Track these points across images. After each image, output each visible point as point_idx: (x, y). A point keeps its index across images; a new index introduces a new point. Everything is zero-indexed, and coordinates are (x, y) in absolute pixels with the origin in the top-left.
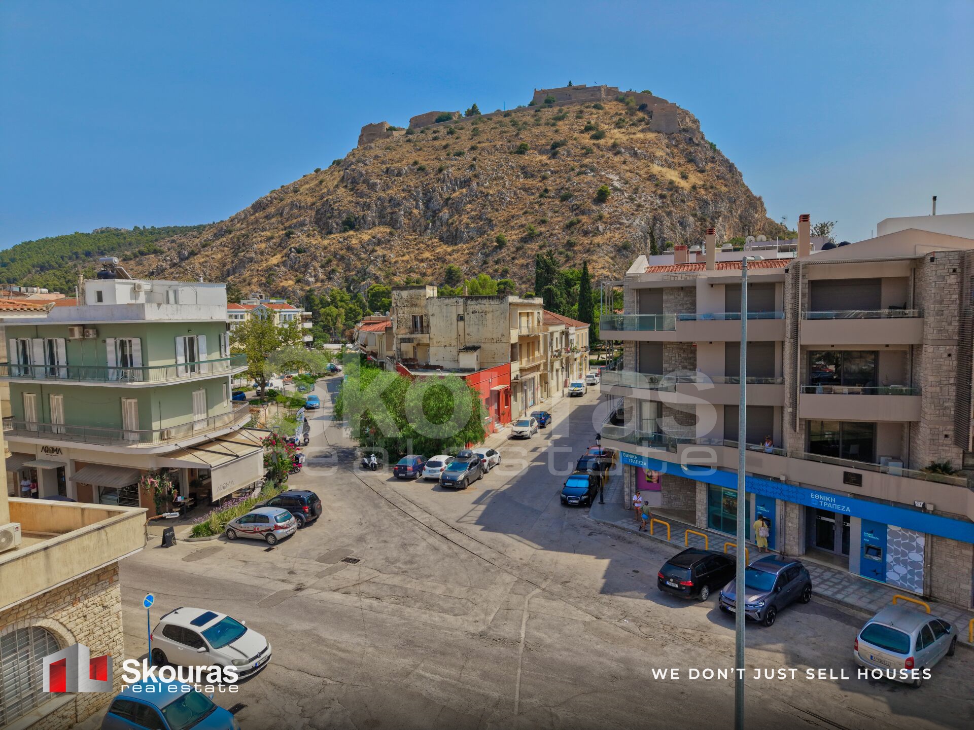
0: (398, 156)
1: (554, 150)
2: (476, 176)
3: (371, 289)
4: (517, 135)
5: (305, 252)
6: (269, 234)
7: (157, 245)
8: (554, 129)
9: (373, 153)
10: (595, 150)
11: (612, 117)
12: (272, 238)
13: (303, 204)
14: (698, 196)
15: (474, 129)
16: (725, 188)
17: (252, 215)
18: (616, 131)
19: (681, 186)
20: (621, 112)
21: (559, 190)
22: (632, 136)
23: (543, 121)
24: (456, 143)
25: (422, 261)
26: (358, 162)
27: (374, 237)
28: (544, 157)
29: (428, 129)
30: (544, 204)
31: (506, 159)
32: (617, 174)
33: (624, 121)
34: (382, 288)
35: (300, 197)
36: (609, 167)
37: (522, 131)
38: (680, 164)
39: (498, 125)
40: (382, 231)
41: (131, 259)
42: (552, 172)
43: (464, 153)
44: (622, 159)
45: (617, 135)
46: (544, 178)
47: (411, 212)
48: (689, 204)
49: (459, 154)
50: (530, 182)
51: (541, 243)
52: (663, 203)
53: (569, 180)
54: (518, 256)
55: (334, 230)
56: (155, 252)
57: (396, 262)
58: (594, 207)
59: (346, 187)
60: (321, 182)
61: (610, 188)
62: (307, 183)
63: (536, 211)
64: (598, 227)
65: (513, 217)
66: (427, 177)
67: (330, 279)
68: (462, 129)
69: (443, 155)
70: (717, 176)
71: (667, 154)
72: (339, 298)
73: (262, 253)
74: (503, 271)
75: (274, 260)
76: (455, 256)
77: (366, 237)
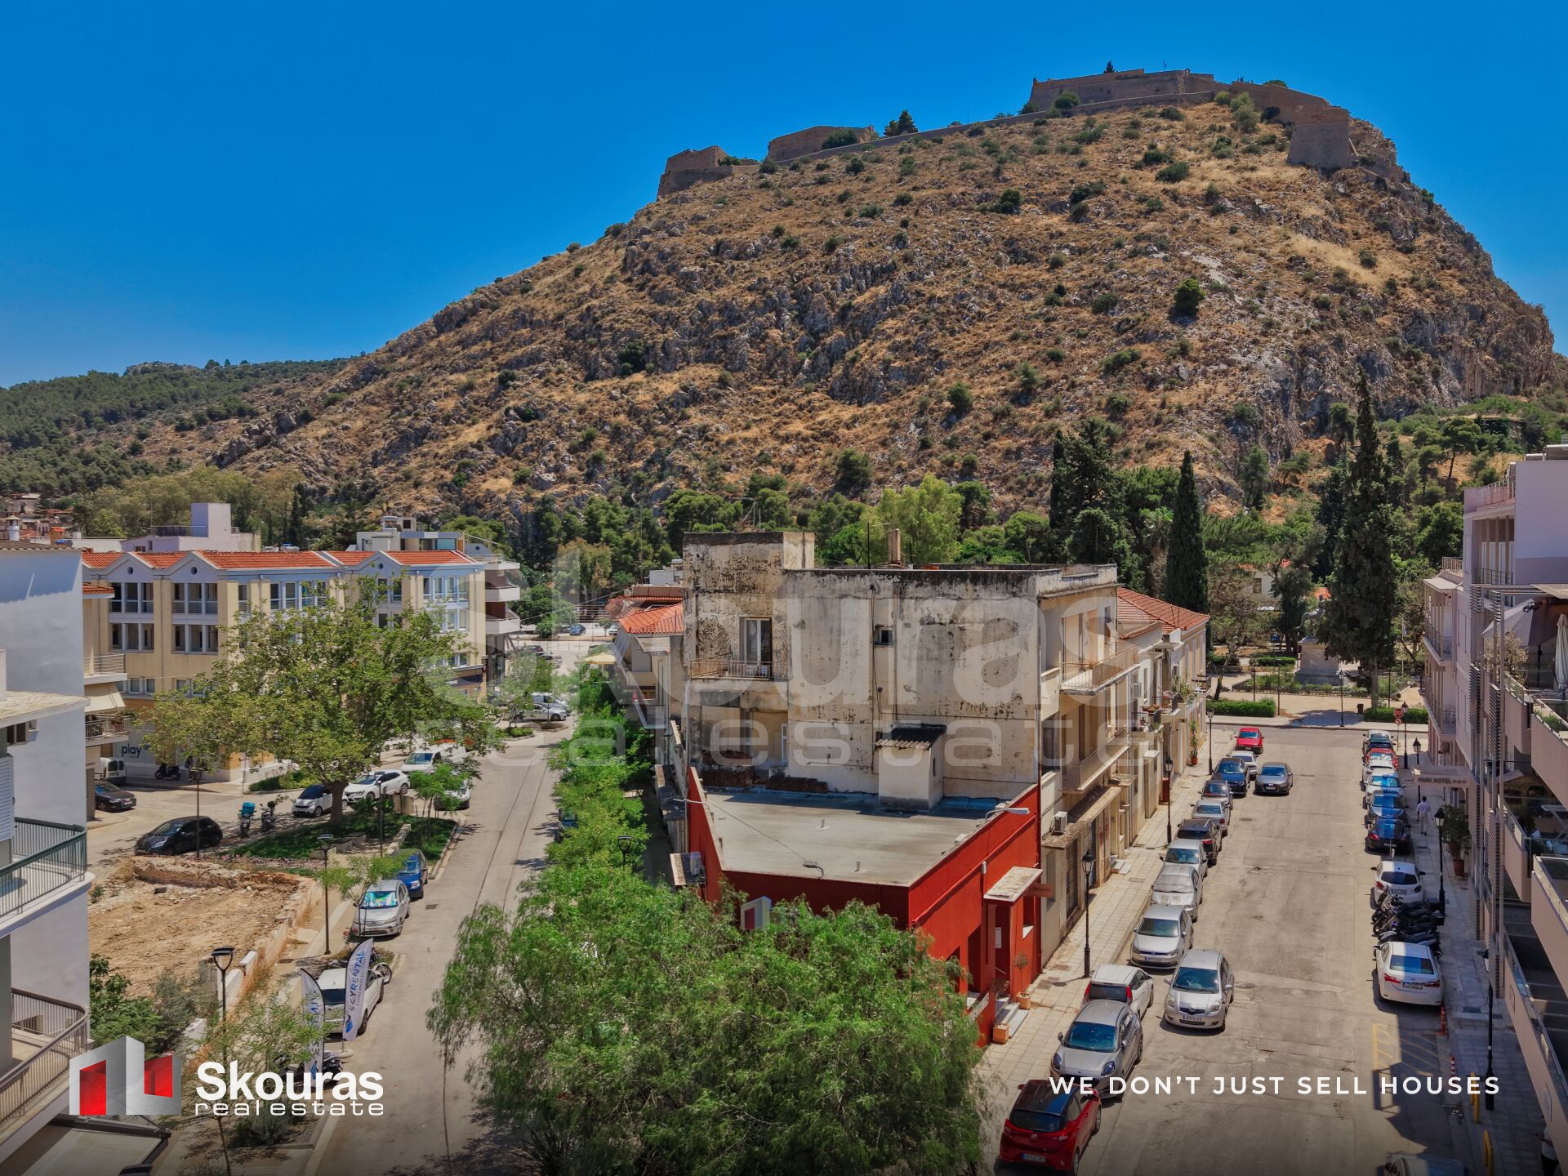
0: (742, 216)
1: (1077, 205)
2: (907, 259)
3: (675, 501)
4: (997, 172)
5: (537, 417)
6: (463, 378)
7: (244, 400)
8: (1076, 159)
9: (691, 209)
10: (1167, 203)
11: (1202, 134)
12: (470, 387)
13: (538, 317)
14: (1400, 303)
15: (904, 161)
16: (1461, 287)
17: (432, 339)
18: (1213, 163)
19: (1360, 282)
20: (1222, 124)
21: (1090, 289)
22: (1247, 174)
23: (1053, 144)
24: (864, 190)
25: (786, 439)
26: (658, 228)
27: (685, 389)
28: (1055, 221)
29: (806, 162)
30: (1054, 319)
31: (973, 223)
32: (1217, 255)
33: (1229, 143)
34: (699, 498)
35: (533, 303)
36: (1200, 241)
37: (1008, 165)
38: (1356, 234)
39: (956, 153)
40: (703, 374)
41: (191, 428)
42: (1072, 249)
43: (882, 211)
44: (1228, 223)
45: (1214, 173)
46: (1056, 264)
47: (767, 336)
48: (1379, 320)
49: (872, 213)
50: (1024, 272)
51: (1048, 404)
52: (1322, 318)
53: (1111, 267)
54: (997, 431)
55: (601, 373)
56: (241, 413)
57: (731, 442)
58: (1168, 327)
59: (629, 280)
60: (578, 271)
61: (1203, 285)
62: (551, 272)
63: (1039, 335)
64: (1177, 369)
65: (986, 347)
66: (802, 261)
67: (589, 477)
68: (878, 161)
69: (838, 213)
70: (1443, 261)
71: (1328, 213)
72: (603, 520)
73: (447, 421)
74: (964, 465)
75: (472, 434)
76: (859, 429)
77: (668, 386)
